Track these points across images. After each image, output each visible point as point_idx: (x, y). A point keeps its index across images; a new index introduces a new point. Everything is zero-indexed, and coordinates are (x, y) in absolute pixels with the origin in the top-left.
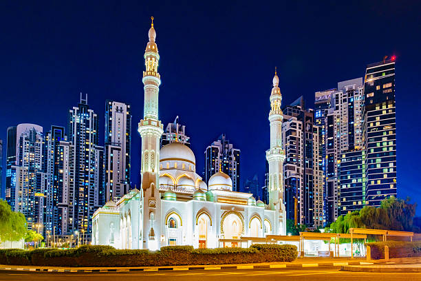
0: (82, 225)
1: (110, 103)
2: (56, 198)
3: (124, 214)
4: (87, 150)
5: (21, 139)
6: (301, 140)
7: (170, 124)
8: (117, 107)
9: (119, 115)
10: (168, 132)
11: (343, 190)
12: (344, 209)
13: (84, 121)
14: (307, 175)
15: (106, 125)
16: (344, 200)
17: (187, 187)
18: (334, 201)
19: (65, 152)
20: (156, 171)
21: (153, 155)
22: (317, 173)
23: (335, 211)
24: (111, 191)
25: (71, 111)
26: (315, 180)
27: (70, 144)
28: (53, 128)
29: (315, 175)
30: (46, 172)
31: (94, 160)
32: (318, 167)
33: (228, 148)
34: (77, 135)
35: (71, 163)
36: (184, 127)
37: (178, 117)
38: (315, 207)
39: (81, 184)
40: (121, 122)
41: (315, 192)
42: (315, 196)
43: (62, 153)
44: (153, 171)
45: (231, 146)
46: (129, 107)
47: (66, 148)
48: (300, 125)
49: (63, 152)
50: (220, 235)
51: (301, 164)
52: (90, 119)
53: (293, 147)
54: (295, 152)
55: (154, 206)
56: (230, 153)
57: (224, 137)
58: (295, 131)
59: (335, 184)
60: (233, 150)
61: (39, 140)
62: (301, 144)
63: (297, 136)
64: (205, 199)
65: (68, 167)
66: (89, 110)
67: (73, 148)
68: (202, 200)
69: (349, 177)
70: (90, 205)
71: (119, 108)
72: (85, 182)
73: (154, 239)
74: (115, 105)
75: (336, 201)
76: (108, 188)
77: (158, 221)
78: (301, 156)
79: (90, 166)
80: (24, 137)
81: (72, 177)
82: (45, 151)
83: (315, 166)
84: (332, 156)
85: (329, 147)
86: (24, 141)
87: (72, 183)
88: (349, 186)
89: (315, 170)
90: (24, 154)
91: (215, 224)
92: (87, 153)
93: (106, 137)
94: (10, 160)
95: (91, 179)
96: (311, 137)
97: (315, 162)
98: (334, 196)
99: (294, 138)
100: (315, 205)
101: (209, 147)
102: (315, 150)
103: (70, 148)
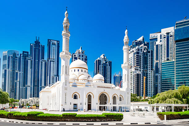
1: (50, 41)
6: (142, 56)
8: (53, 43)
9: (54, 46)
13: (38, 49)
14: (145, 73)
18: (159, 84)
23: (159, 89)
25: (32, 45)
26: (149, 75)
27: (31, 59)
28: (23, 52)
29: (149, 72)
30: (20, 71)
31: (42, 66)
34: (34, 55)
40: (55, 49)
46: (58, 42)
47: (29, 61)
48: (141, 50)
51: (142, 68)
55: (66, 90)
58: (139, 52)
70: (40, 86)
73: (66, 104)
77: (69, 96)
78: (142, 64)
79: (40, 69)
81: (32, 74)
82: (20, 62)
86: (10, 58)
96: (147, 55)
97: (149, 67)
98: (159, 82)
99: (138, 56)
101: (97, 60)
102: (149, 61)
103: (31, 61)
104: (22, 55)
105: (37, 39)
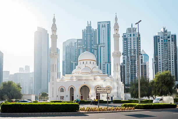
8: (103, 25)
28: (78, 40)
56: (169, 37)
86: (67, 48)
104: (76, 44)
105: (89, 23)
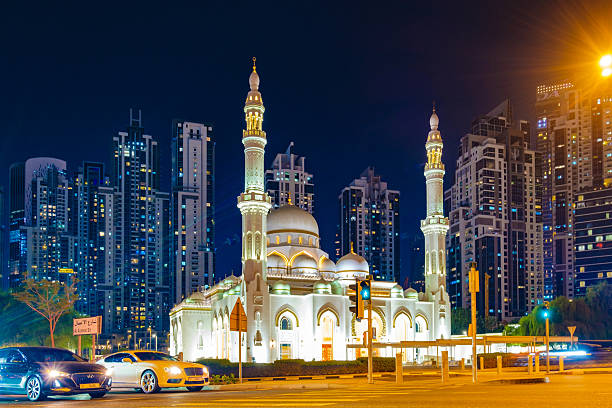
0: (137, 318)
1: (179, 125)
2: (93, 276)
3: (218, 312)
4: (143, 198)
5: (34, 184)
6: (503, 175)
7: (279, 156)
8: (192, 131)
9: (194, 143)
10: (278, 168)
11: (579, 254)
12: (582, 284)
13: (137, 153)
14: (514, 233)
15: (173, 160)
16: (582, 270)
17: (306, 270)
18: (567, 271)
19: (108, 203)
20: (262, 258)
21: (258, 237)
22: (532, 227)
23: (568, 287)
24: (184, 263)
25: (115, 139)
26: (529, 239)
27: (116, 190)
28: (86, 165)
29: (528, 231)
30: (76, 234)
31: (154, 215)
32: (534, 217)
33: (378, 190)
34: (126, 176)
35: (117, 220)
36: (303, 158)
37: (292, 144)
38: (530, 282)
39: (134, 252)
40: (199, 153)
41: (529, 258)
42: (529, 265)
43: (102, 206)
44: (259, 258)
45: (384, 185)
46: (210, 129)
47: (109, 198)
48: (500, 151)
49: (104, 203)
50: (351, 337)
51: (503, 215)
52: (146, 150)
53: (490, 187)
54: (492, 195)
55: (260, 303)
56: (383, 197)
57: (371, 172)
58: (493, 161)
59: (567, 242)
60: (388, 192)
61: (63, 185)
62: (503, 181)
63: (497, 169)
64: (330, 291)
65: (112, 227)
66: (144, 136)
67: (120, 196)
68: (325, 293)
69: (590, 233)
70: (150, 285)
71: (195, 132)
72: (140, 250)
73: (261, 345)
74: (189, 127)
75: (570, 271)
76: (179, 258)
77: (267, 322)
78: (503, 202)
79: (148, 224)
80: (39, 180)
81: (120, 243)
82: (73, 202)
83: (528, 217)
84: (563, 197)
85: (558, 182)
86: (39, 186)
87: (120, 251)
88: (590, 247)
89: (528, 224)
90: (39, 206)
91: (343, 324)
92: (143, 203)
93: (174, 179)
94: (16, 215)
95: (149, 244)
96: (521, 169)
97: (528, 210)
98: (567, 264)
99: (491, 174)
100: (529, 279)
101: (347, 189)
102: (528, 190)
103: (116, 197)
